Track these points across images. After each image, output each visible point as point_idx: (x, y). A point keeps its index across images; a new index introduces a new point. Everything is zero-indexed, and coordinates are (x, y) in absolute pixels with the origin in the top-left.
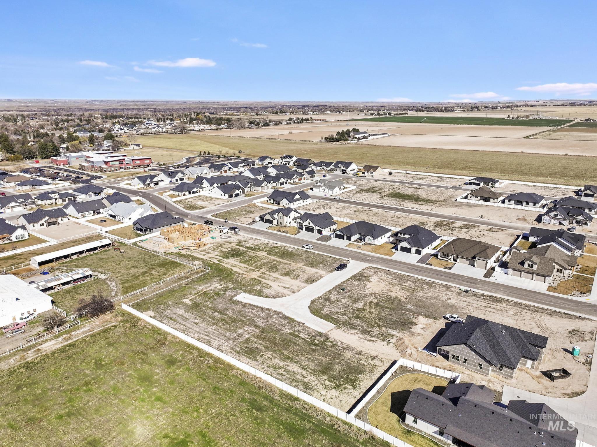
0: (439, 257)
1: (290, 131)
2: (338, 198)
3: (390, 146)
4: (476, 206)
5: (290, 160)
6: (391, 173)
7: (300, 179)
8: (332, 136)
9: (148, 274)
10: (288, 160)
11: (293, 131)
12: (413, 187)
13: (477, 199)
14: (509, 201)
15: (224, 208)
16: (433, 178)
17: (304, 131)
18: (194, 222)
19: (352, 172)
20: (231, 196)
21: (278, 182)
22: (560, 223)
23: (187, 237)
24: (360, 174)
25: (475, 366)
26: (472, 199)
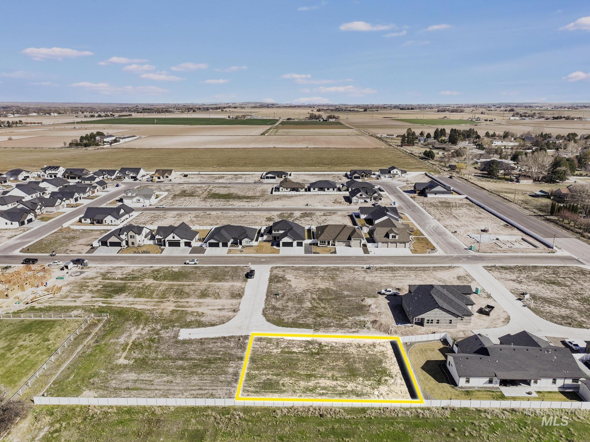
0: (319, 245)
1: (8, 137)
2: (162, 207)
3: (152, 149)
4: (292, 197)
5: (56, 172)
6: (186, 176)
7: (93, 192)
8: (76, 141)
9: (16, 348)
10: (54, 172)
11: (14, 138)
12: (223, 187)
13: (287, 190)
14: (314, 189)
15: (28, 240)
16: (230, 177)
17: (27, 137)
18: (5, 265)
19: (145, 178)
20: (22, 223)
21: (73, 198)
22: (365, 201)
23: (25, 286)
24: (156, 179)
25: (446, 323)
26: (283, 191)
